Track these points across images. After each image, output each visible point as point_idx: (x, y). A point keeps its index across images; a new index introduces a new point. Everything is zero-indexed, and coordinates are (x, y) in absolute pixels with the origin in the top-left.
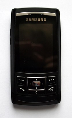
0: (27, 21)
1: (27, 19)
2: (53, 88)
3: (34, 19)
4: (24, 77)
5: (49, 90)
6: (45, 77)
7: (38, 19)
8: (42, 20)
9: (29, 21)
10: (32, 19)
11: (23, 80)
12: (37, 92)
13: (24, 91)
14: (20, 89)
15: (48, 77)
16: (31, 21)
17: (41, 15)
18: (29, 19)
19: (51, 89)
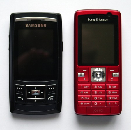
0: (26, 26)
1: (26, 24)
2: (53, 96)
3: (34, 24)
4: (23, 85)
5: (49, 99)
6: (45, 85)
7: (38, 24)
8: (42, 25)
9: (29, 26)
10: (32, 24)
11: (22, 89)
12: (36, 101)
13: (22, 99)
14: (19, 97)
15: (48, 85)
16: (30, 26)
17: (42, 20)
18: (28, 25)
19: (51, 98)
